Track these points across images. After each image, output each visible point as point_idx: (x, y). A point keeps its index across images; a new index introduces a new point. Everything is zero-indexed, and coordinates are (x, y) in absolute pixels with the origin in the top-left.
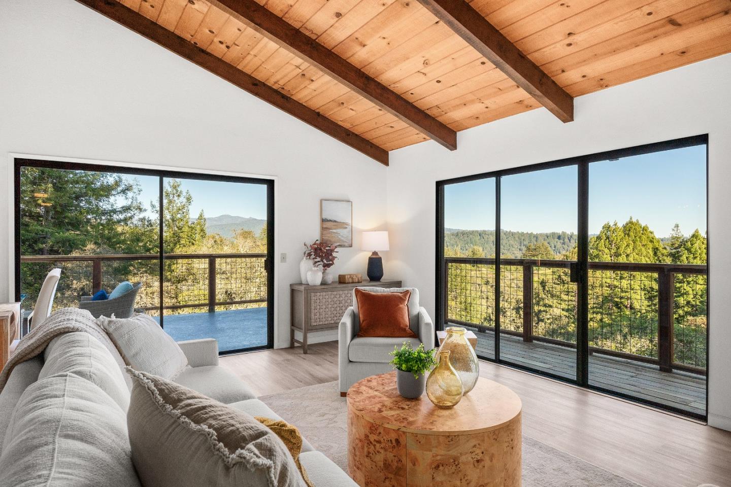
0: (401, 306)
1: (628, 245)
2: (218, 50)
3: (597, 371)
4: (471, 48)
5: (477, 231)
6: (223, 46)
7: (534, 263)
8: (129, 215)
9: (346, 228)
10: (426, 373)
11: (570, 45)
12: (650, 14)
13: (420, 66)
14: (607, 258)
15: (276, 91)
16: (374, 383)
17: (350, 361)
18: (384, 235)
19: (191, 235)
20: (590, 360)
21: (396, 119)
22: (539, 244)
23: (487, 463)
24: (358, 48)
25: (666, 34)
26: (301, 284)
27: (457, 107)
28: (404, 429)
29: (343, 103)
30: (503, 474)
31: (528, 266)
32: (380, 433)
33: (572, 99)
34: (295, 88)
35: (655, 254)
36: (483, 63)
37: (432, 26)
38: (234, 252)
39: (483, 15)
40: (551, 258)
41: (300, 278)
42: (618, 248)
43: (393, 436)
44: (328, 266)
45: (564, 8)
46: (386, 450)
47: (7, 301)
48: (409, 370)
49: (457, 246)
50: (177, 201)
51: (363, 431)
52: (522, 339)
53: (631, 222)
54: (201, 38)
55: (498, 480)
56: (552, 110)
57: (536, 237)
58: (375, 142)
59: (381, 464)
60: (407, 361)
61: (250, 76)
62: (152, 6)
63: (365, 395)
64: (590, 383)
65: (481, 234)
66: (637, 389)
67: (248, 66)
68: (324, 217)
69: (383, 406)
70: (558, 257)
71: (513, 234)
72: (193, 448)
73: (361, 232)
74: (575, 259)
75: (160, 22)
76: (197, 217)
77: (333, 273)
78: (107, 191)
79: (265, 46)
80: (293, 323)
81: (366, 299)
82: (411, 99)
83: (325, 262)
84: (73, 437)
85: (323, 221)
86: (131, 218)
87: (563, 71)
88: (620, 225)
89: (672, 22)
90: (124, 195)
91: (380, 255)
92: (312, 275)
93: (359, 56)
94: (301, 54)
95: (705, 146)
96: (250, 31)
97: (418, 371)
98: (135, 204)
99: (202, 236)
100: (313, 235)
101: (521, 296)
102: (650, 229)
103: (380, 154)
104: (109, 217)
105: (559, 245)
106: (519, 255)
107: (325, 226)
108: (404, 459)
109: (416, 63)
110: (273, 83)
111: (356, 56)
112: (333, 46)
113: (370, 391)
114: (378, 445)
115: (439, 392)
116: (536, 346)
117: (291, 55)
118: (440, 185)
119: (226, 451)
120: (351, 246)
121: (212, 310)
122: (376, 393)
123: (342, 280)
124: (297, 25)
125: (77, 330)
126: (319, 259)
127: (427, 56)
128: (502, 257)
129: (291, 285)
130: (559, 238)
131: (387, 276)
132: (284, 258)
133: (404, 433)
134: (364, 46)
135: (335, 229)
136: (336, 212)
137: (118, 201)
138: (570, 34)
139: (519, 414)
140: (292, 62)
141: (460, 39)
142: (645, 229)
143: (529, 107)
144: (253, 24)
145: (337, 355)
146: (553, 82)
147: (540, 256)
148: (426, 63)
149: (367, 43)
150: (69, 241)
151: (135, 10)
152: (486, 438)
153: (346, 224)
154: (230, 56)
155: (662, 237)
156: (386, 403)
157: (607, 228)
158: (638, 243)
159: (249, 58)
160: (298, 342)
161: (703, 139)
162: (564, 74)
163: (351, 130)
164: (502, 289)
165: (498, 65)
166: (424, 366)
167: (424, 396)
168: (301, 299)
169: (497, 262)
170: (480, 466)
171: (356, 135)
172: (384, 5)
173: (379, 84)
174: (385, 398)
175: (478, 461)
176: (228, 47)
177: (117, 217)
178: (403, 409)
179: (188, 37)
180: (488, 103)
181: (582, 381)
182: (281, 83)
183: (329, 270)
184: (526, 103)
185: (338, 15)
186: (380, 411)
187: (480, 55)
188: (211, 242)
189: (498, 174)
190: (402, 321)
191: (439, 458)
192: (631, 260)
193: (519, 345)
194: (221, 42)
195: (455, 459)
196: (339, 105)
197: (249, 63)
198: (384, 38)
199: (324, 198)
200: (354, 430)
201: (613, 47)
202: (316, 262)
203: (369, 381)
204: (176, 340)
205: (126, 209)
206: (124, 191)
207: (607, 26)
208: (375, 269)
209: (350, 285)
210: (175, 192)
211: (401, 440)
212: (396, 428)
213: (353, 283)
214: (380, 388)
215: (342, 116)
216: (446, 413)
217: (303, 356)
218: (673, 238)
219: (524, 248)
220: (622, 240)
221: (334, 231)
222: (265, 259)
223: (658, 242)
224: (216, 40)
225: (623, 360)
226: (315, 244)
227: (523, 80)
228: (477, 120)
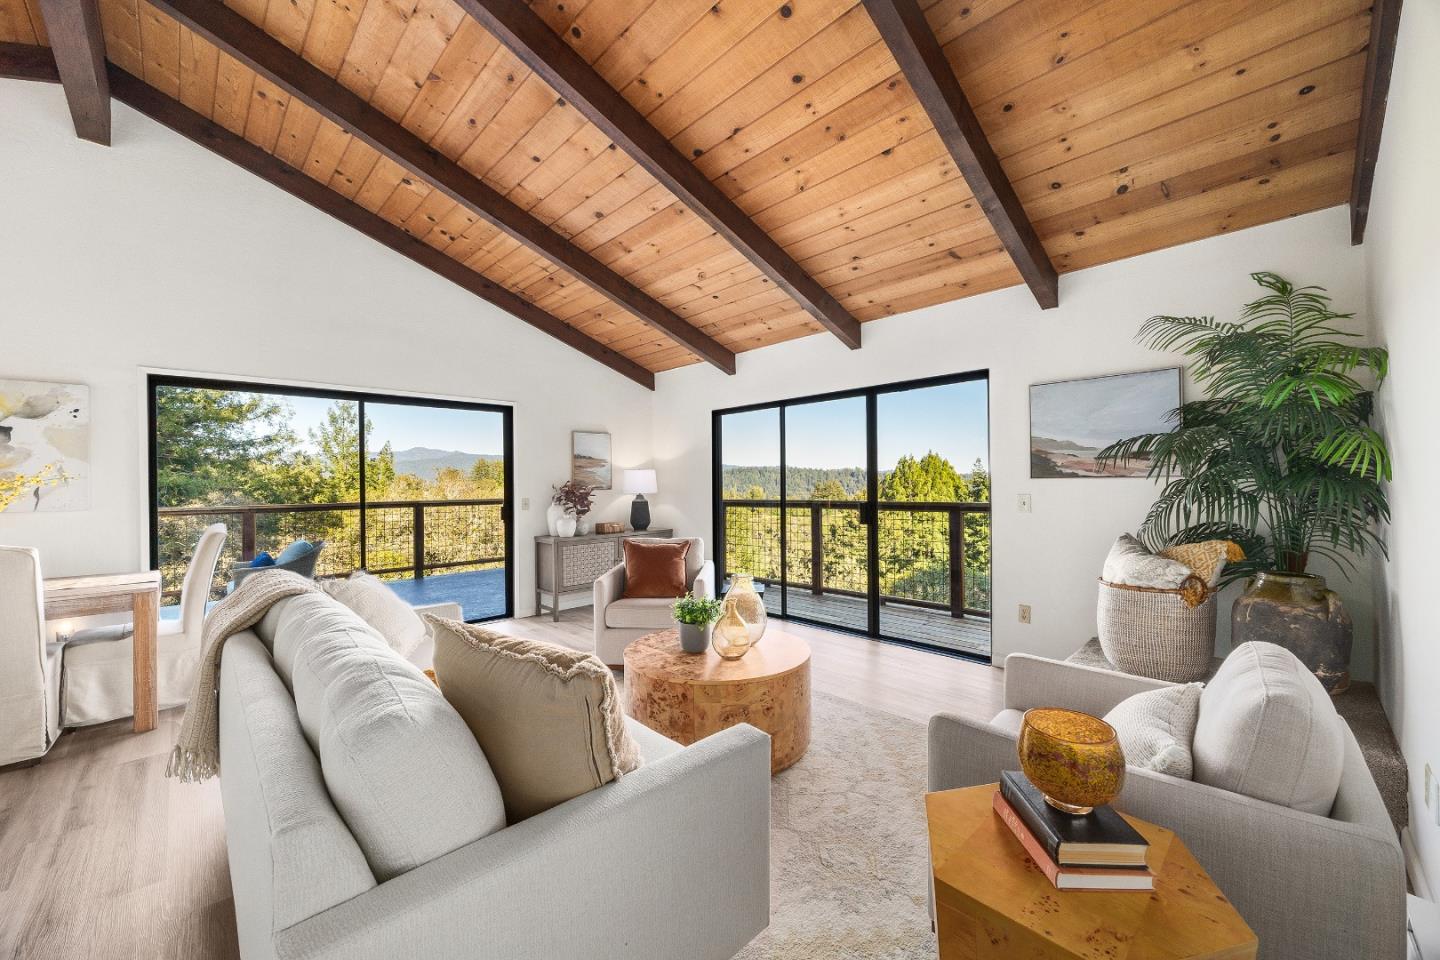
0: (676, 559)
1: (926, 483)
2: (438, 241)
3: (889, 621)
4: (751, 264)
5: (756, 468)
6: (446, 238)
7: (824, 505)
8: (275, 448)
9: (604, 466)
10: (712, 625)
11: (855, 269)
12: (931, 245)
13: (695, 279)
14: (901, 498)
15: (514, 296)
16: (652, 641)
17: (608, 628)
18: (651, 474)
19: (372, 476)
20: (882, 610)
21: (665, 336)
22: (829, 483)
23: (777, 710)
24: (621, 254)
25: (948, 265)
26: (549, 536)
27: (735, 326)
28: (691, 682)
29: (600, 315)
30: (793, 722)
31: (816, 508)
32: (665, 690)
33: (858, 324)
34: (540, 294)
35: (956, 492)
36: (765, 281)
37: (708, 237)
38: (439, 498)
39: (766, 231)
40: (843, 499)
41: (547, 527)
42: (915, 486)
43: (680, 691)
44: (583, 512)
45: (849, 231)
46: (671, 707)
47: (138, 570)
48: (693, 622)
49: (733, 486)
50: (349, 429)
51: (644, 691)
52: (810, 591)
53: (930, 456)
54: (417, 225)
55: (788, 728)
56: (838, 336)
57: (826, 474)
58: (637, 361)
59: (667, 723)
60: (691, 612)
61: (479, 276)
62: (349, 181)
63: (644, 653)
64: (881, 633)
65: (762, 471)
66: (929, 637)
67: (477, 263)
68: (575, 453)
69: (666, 662)
70: (851, 498)
71: (799, 471)
72: (523, 673)
73: (622, 470)
74: (864, 498)
75: (358, 201)
76: (379, 451)
77: (588, 523)
78: (240, 413)
79: (504, 241)
80: (539, 585)
81: (636, 551)
82: (683, 314)
83: (579, 507)
84: (398, 674)
85: (576, 457)
86: (278, 452)
87: (849, 295)
88: (918, 459)
89: (952, 254)
90: (267, 420)
91: (646, 498)
92: (563, 524)
93: (623, 262)
94: (550, 256)
95: (985, 381)
96: (484, 224)
97: (704, 622)
98: (284, 433)
99: (388, 477)
100: (563, 475)
101: (809, 546)
102: (951, 464)
103: (644, 376)
104: (241, 452)
105: (852, 484)
106: (807, 497)
107: (578, 464)
108: (691, 714)
109: (688, 276)
110: (509, 285)
111: (618, 263)
112: (590, 248)
113: (649, 649)
114: (662, 703)
115: (725, 644)
116: (827, 599)
117: (536, 254)
118: (717, 415)
119: (561, 669)
120: (610, 488)
121: (419, 576)
122: (657, 651)
123: (600, 530)
124: (547, 222)
125: (306, 592)
126: (571, 505)
127: (704, 269)
128: (787, 498)
129: (536, 538)
130: (852, 475)
131: (654, 525)
132: (526, 504)
133: (691, 686)
134: (629, 252)
135: (590, 467)
136: (590, 447)
137: (255, 428)
138: (855, 258)
139: (809, 659)
140: (537, 263)
141: (739, 254)
142: (945, 464)
143: (815, 331)
144: (491, 217)
145: (592, 621)
146: (840, 306)
147: (830, 497)
148: (701, 276)
149: (633, 248)
150: (178, 486)
151: (323, 183)
152: (776, 685)
153: (605, 461)
154: (454, 250)
155: (964, 473)
156: (669, 660)
157: (903, 462)
158: (938, 480)
159: (480, 254)
160: (546, 608)
161: (983, 374)
162: (850, 298)
163: (610, 346)
164: (788, 539)
165: (780, 285)
166: (710, 617)
167: (710, 650)
168: (550, 556)
169: (783, 505)
170: (771, 715)
171: (616, 353)
172: (654, 209)
173: (645, 295)
174: (668, 655)
175: (768, 709)
176: (452, 239)
177: (256, 451)
178: (688, 663)
179: (397, 222)
180: (771, 323)
181: (873, 633)
182: (522, 286)
183: (583, 518)
184: (811, 325)
185: (599, 215)
186: (663, 667)
187: (761, 273)
188: (403, 484)
189: (782, 404)
190: (675, 578)
191: (728, 709)
192: (930, 500)
193: (807, 598)
194: (443, 232)
195: (745, 709)
196: (595, 317)
197: (480, 259)
198: (653, 245)
199: (577, 428)
200: (634, 691)
201: (901, 273)
202: (567, 509)
203: (646, 639)
204: (414, 604)
205: (269, 440)
206: (266, 415)
207: (892, 253)
208: (640, 514)
209: (610, 535)
210: (346, 416)
211: (688, 693)
212: (682, 682)
213: (614, 533)
214: (661, 646)
215: (600, 329)
216: (734, 664)
217: (554, 624)
218: (975, 474)
219: (813, 489)
220: (919, 476)
221: (589, 470)
222: (502, 505)
223: (959, 478)
224: (437, 229)
225: (918, 608)
226: (565, 486)
227: (807, 302)
228: (758, 342)
